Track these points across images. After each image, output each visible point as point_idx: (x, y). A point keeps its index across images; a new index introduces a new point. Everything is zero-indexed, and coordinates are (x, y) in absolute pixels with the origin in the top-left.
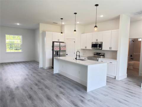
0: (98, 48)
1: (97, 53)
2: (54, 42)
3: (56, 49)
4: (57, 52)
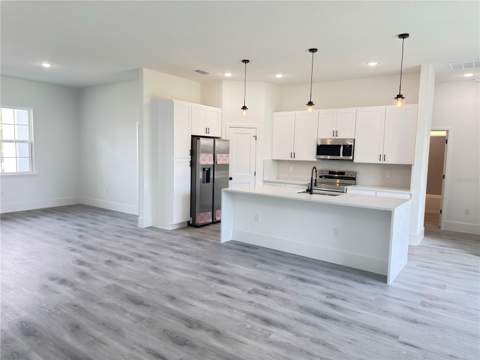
0: (341, 156)
1: (330, 172)
2: (199, 137)
3: (205, 160)
4: (207, 172)
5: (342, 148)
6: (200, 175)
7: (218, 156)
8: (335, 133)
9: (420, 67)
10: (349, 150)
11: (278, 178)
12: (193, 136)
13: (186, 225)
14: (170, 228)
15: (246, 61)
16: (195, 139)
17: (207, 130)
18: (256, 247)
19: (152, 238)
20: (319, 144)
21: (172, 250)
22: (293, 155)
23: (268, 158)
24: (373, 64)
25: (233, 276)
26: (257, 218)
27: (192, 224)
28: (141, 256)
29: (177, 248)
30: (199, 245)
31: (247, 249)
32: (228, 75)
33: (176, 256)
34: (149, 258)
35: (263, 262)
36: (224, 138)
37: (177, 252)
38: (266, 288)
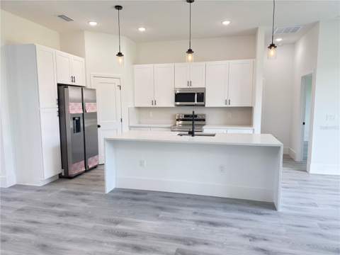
0: (196, 102)
2: (66, 86)
3: (74, 109)
4: (77, 121)
5: (196, 95)
6: (70, 124)
7: (86, 105)
8: (189, 83)
9: (257, 29)
10: (201, 97)
11: (140, 123)
12: (59, 85)
13: (58, 178)
14: (41, 184)
15: (119, 7)
16: (61, 87)
17: (73, 79)
18: (145, 192)
19: (22, 200)
20: (178, 92)
21: (55, 213)
22: (154, 102)
23: (131, 105)
24: (226, 23)
25: (144, 236)
26: (141, 164)
27: (65, 176)
28: (16, 230)
29: (60, 210)
30: (84, 200)
31: (135, 196)
32: (93, 24)
33: (62, 220)
34: (29, 231)
35: (162, 209)
36: (89, 87)
37: (61, 215)
38: (189, 245)
